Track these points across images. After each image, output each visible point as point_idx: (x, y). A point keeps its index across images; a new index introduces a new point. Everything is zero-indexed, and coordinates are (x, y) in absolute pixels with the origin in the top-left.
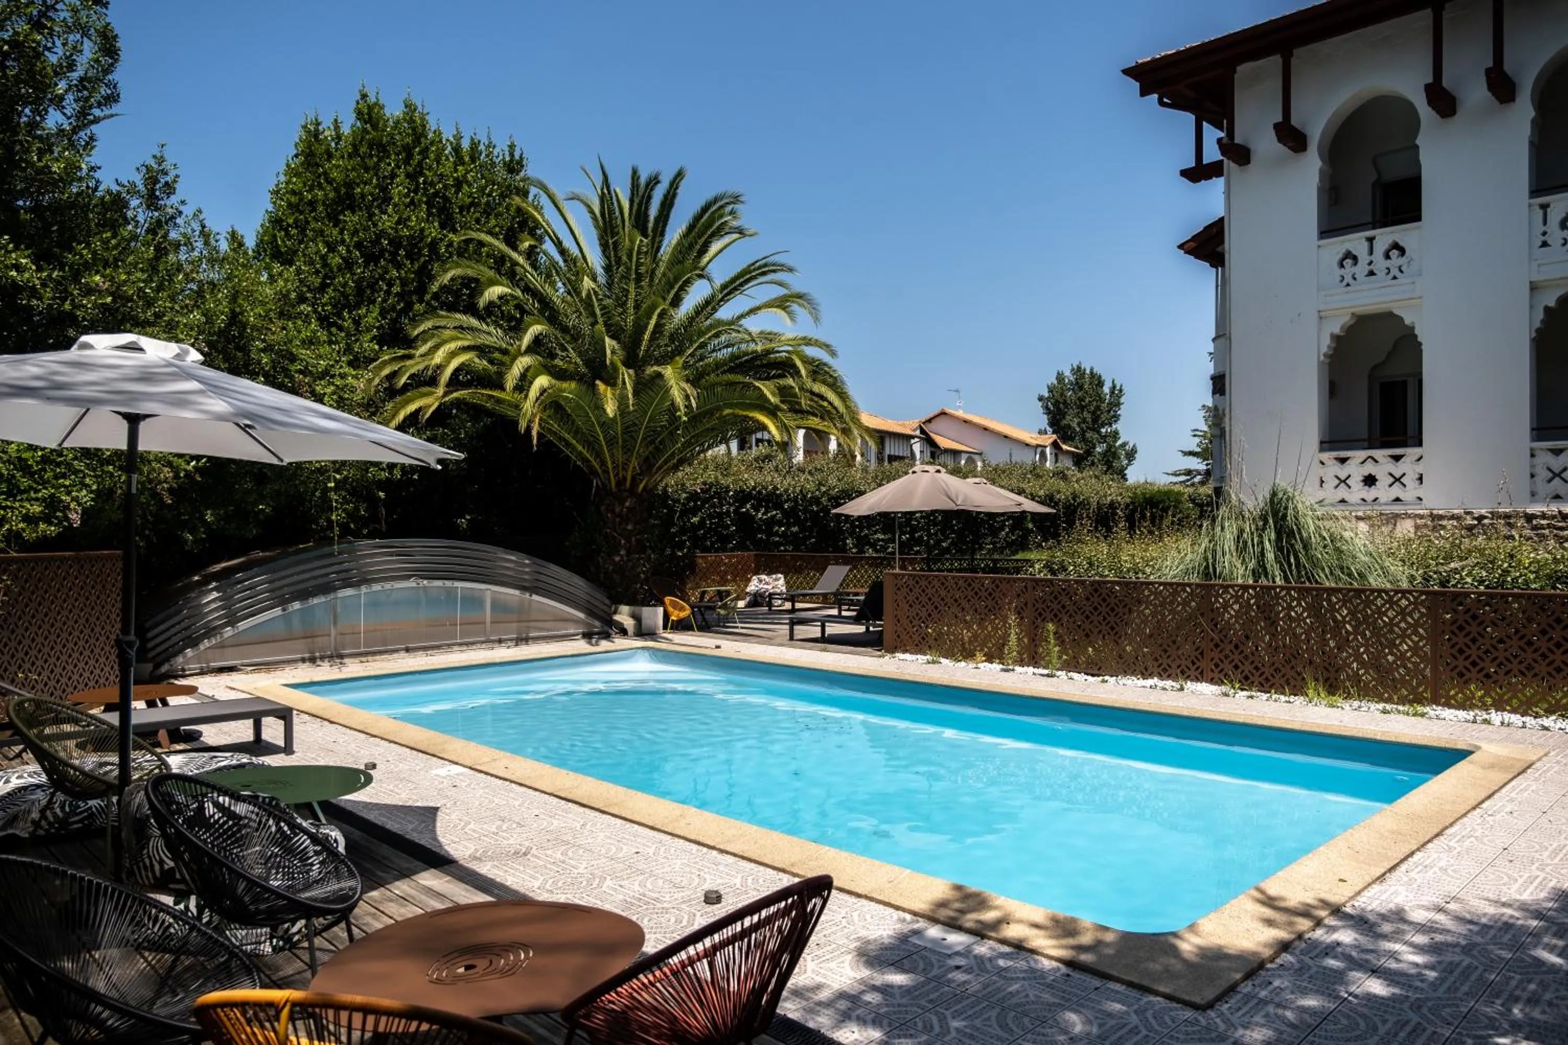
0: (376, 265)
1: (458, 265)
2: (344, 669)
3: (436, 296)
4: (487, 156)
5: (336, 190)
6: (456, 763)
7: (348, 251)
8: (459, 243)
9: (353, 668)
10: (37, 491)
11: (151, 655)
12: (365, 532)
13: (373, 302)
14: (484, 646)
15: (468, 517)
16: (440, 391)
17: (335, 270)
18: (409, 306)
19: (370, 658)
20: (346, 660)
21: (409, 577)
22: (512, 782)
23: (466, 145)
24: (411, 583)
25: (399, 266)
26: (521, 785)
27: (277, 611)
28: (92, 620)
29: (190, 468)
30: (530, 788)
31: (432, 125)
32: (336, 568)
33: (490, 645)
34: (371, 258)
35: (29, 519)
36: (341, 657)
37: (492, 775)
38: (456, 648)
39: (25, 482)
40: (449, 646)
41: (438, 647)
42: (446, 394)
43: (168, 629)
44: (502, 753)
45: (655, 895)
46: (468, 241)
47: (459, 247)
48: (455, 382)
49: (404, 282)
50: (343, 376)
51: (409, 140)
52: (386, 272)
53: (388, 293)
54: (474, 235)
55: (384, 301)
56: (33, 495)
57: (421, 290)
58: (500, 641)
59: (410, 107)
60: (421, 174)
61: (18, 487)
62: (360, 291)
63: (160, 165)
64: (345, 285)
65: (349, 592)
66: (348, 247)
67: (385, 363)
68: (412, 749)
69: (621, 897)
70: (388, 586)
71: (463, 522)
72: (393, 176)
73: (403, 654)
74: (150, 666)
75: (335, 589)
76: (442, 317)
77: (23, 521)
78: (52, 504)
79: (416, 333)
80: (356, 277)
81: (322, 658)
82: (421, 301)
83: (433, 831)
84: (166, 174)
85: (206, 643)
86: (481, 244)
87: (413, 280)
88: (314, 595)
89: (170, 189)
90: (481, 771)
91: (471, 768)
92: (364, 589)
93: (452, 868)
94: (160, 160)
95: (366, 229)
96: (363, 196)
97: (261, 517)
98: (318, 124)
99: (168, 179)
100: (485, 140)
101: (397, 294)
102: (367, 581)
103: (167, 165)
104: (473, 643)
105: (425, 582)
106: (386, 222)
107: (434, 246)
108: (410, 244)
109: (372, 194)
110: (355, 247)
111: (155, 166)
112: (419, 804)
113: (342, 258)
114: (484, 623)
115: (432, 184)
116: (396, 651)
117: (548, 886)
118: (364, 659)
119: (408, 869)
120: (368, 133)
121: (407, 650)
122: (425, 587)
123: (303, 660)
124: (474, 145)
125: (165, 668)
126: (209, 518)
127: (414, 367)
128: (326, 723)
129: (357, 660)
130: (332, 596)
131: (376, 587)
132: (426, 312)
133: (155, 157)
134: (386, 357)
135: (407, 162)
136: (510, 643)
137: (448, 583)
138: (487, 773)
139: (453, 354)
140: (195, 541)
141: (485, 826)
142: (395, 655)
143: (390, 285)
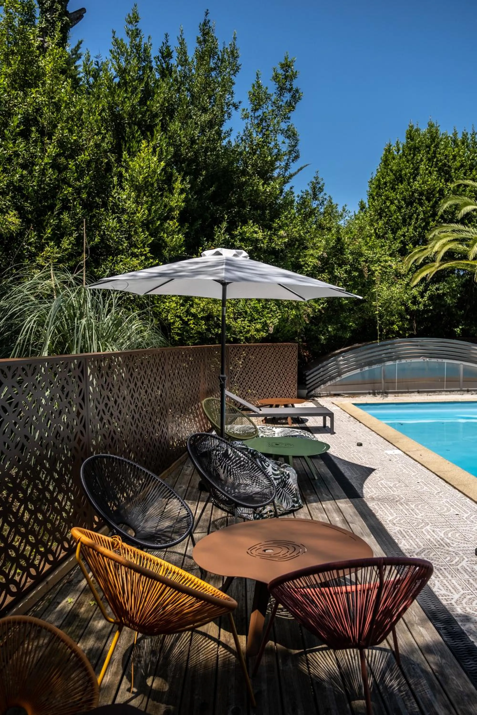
0: (411, 207)
1: (452, 199)
2: (387, 399)
3: (442, 217)
4: (471, 140)
5: (395, 174)
6: (399, 449)
7: (399, 202)
8: (454, 188)
9: (391, 399)
10: (260, 320)
11: (308, 386)
12: (407, 335)
13: (410, 224)
14: (459, 393)
15: (460, 327)
16: (437, 264)
17: (393, 212)
18: (428, 223)
19: (400, 395)
20: (389, 395)
21: (419, 357)
22: (419, 463)
23: (460, 137)
24: (421, 360)
25: (421, 205)
26: (422, 465)
27: (358, 371)
28: (279, 371)
29: (320, 308)
30: (426, 467)
31: (441, 131)
32: (385, 352)
33: (462, 393)
34: (410, 204)
35: (257, 330)
36: (387, 393)
37: (412, 458)
38: (443, 393)
39: (256, 316)
40: (440, 391)
41: (434, 392)
42: (440, 265)
43: (315, 376)
44: (423, 447)
45: (448, 541)
46: (459, 186)
47: (454, 189)
48: (444, 260)
49: (425, 213)
50: (386, 261)
51: (429, 142)
52: (417, 209)
53: (417, 219)
54: (461, 182)
55: (415, 223)
56: (259, 321)
57: (434, 214)
58: (468, 391)
59: (431, 126)
60: (435, 157)
61: (254, 318)
62: (404, 220)
63: (317, 180)
64: (398, 218)
65: (391, 363)
66: (399, 200)
67: (416, 253)
68: (385, 439)
69: (429, 537)
70: (409, 361)
71: (458, 330)
72: (422, 160)
73: (416, 394)
74: (306, 391)
75: (384, 361)
76: (445, 226)
77: (255, 331)
78: (265, 325)
79: (431, 236)
80: (402, 214)
81: (379, 393)
82: (433, 221)
83: (364, 481)
84: (319, 184)
85: (329, 383)
86: (466, 186)
87: (430, 210)
88: (375, 364)
89: (321, 189)
90: (407, 455)
91: (404, 453)
92: (397, 362)
93: (356, 500)
94: (316, 178)
95: (407, 190)
96: (406, 175)
97: (352, 328)
98: (390, 146)
99: (320, 186)
100: (470, 132)
101: (422, 219)
102: (399, 358)
103: (319, 180)
104: (453, 391)
105: (428, 359)
106: (416, 185)
107: (441, 191)
108: (428, 193)
109: (410, 173)
110: (402, 200)
111: (315, 181)
112: (367, 466)
113: (397, 206)
114: (459, 381)
115: (441, 161)
116: (413, 392)
117: (395, 522)
118: (397, 395)
119: (337, 496)
120: (409, 143)
121: (419, 392)
122: (427, 362)
123: (369, 393)
124: (465, 135)
125: (313, 392)
126: (330, 329)
127: (426, 253)
128: (358, 422)
129: (393, 395)
130: (383, 364)
131: (403, 361)
132: (436, 226)
133: (315, 177)
134: (416, 251)
135: (428, 152)
136: (473, 393)
137: (440, 360)
138: (410, 457)
139: (444, 245)
140: (325, 339)
141: (389, 483)
142: (413, 394)
143: (418, 215)
